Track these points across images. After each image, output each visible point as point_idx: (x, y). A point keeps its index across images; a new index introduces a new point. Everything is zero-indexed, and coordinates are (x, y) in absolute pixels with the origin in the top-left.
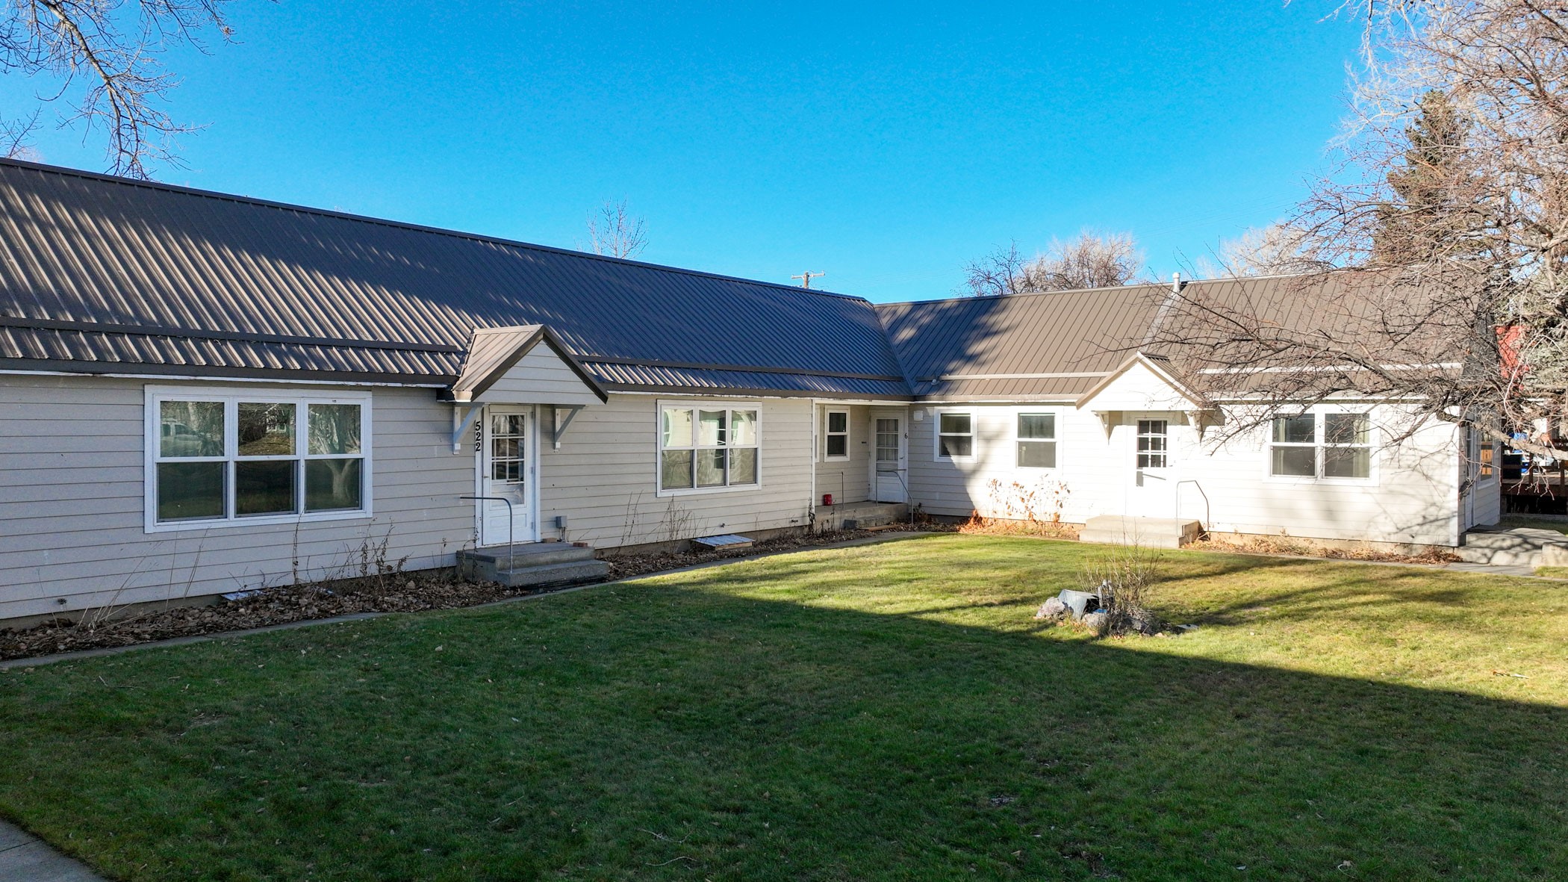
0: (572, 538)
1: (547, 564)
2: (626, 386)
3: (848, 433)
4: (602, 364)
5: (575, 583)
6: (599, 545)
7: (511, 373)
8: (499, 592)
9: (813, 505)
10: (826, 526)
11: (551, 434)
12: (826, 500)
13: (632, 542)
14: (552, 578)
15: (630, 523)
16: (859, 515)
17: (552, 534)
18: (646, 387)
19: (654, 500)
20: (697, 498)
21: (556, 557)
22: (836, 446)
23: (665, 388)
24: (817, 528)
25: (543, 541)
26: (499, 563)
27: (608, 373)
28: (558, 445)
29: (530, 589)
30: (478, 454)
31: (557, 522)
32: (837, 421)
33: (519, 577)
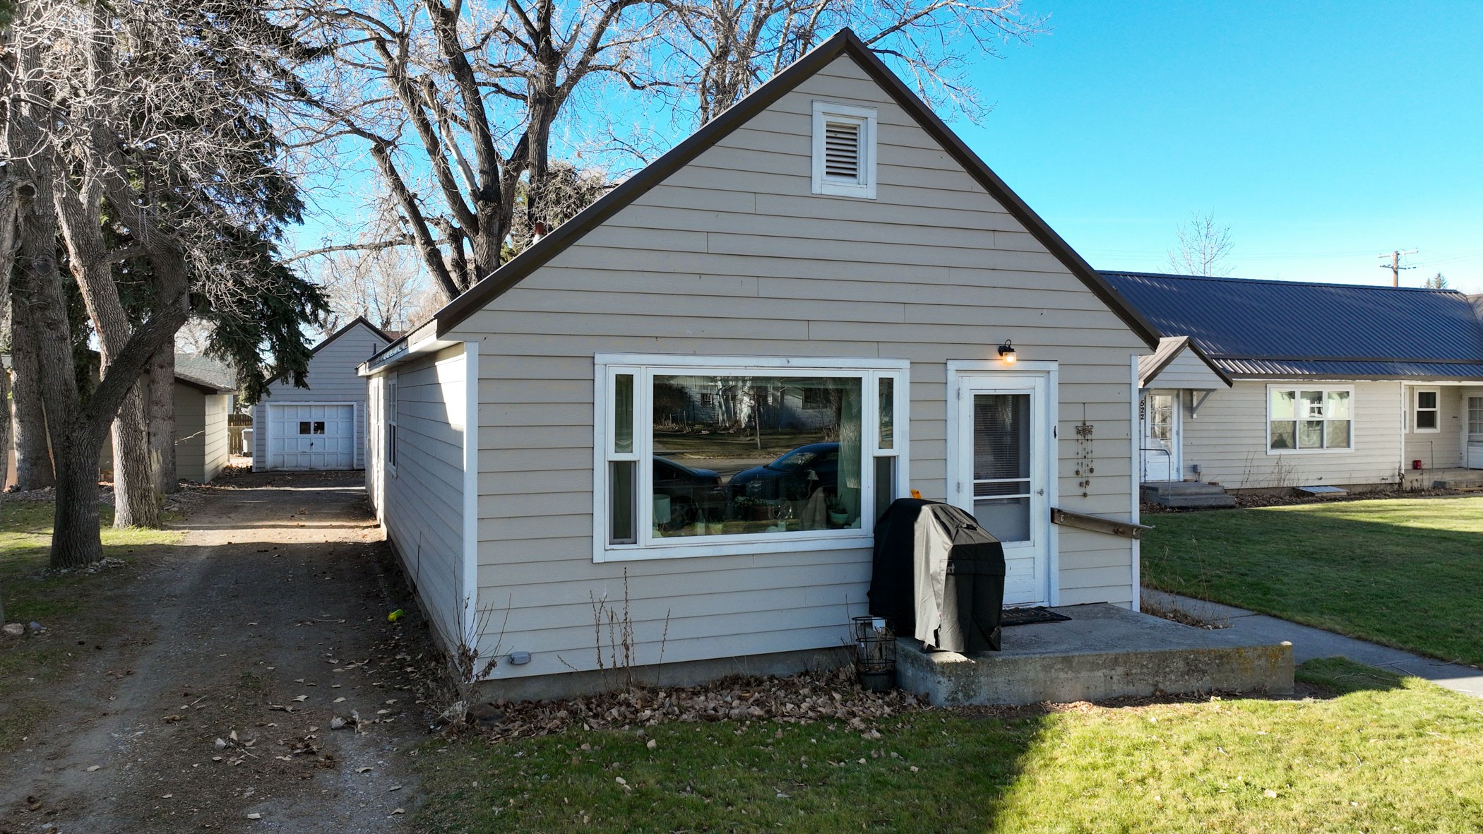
0: (1205, 479)
1: (1191, 494)
2: (1244, 375)
3: (1438, 409)
4: (1225, 360)
5: (1212, 507)
6: (1227, 486)
7: (1167, 369)
8: (1163, 509)
9: (1403, 467)
10: (1416, 485)
11: (1190, 409)
12: (1416, 465)
13: (1248, 486)
14: (1197, 503)
15: (1247, 472)
16: (1448, 478)
17: (1190, 476)
18: (1259, 375)
19: (1265, 456)
20: (1299, 457)
21: (1198, 491)
22: (1426, 420)
23: (1274, 376)
24: (1407, 485)
25: (1185, 481)
26: (1160, 492)
27: (1230, 366)
28: (1195, 416)
29: (1182, 509)
30: (1143, 421)
31: (1195, 469)
32: (1427, 399)
33: (1175, 502)
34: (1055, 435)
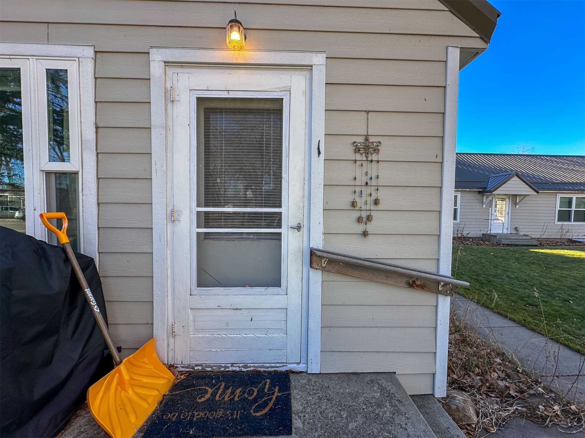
0: (522, 233)
1: (514, 239)
5: (525, 245)
6: (533, 237)
7: (504, 186)
8: (499, 245)
11: (515, 203)
14: (517, 243)
15: (544, 231)
17: (514, 232)
19: (554, 225)
20: (573, 226)
21: (517, 238)
25: (511, 233)
26: (498, 237)
28: (517, 207)
29: (509, 245)
30: (490, 208)
31: (516, 229)
33: (505, 242)
34: (319, 153)
